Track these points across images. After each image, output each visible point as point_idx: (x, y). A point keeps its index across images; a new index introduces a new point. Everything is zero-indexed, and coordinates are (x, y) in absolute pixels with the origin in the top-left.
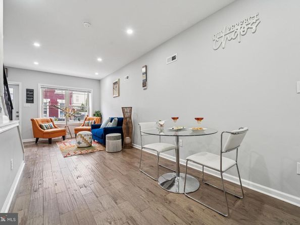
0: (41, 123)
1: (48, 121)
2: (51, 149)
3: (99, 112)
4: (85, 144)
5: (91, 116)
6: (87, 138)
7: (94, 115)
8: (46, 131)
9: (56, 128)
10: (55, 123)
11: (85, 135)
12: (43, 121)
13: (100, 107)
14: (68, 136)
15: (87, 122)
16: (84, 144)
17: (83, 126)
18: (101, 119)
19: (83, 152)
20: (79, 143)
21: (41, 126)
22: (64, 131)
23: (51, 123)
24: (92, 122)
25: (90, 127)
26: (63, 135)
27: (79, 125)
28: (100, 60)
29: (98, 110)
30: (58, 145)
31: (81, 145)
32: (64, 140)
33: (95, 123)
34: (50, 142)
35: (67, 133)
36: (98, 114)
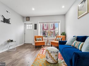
3: (64, 32)
4: (52, 61)
5: (60, 35)
7: (61, 35)
9: (43, 40)
11: (51, 52)
15: (57, 38)
17: (55, 40)
18: (66, 37)
22: (44, 43)
23: (41, 38)
24: (60, 39)
29: (63, 32)
33: (62, 39)
36: (64, 34)
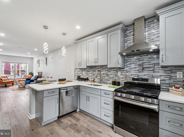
0: (1, 78)
1: (5, 77)
2: (7, 89)
3: (32, 72)
5: (28, 74)
6: (23, 84)
7: (29, 74)
8: (4, 81)
9: (9, 80)
10: (8, 78)
12: (2, 77)
13: (33, 70)
14: (15, 84)
15: (25, 77)
16: (21, 86)
17: (23, 79)
19: (20, 89)
20: (19, 86)
21: (1, 79)
22: (13, 81)
23: (6, 78)
25: (26, 80)
26: (12, 83)
27: (21, 79)
28: (36, 50)
30: (10, 87)
31: (20, 87)
32: (13, 85)
33: (29, 78)
34: (6, 86)
35: (14, 83)
36: (31, 74)
